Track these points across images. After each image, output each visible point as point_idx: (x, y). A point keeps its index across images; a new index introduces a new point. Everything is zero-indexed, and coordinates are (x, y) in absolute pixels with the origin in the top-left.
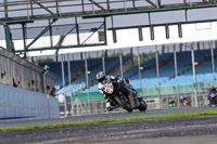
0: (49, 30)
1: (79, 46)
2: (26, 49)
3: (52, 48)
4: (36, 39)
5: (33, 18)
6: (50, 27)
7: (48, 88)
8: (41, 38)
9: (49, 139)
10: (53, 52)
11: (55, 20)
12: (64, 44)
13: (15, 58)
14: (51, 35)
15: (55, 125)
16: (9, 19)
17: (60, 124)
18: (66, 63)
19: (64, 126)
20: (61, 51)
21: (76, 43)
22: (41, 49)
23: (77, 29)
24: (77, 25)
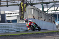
0: (54, 6)
2: (48, 11)
3: (54, 11)
4: (50, 8)
6: (54, 5)
8: (52, 8)
11: (55, 3)
12: (58, 10)
13: (45, 13)
14: (54, 7)
16: (43, 3)
18: (58, 15)
22: (51, 11)
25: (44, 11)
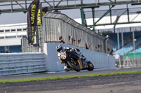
0: (109, 13)
1: (129, 23)
2: (95, 25)
3: (111, 24)
4: (101, 18)
5: (99, 5)
6: (110, 11)
7: (109, 50)
8: (104, 18)
9: (109, 83)
10: (112, 26)
11: (113, 6)
12: (119, 21)
13: (87, 31)
14: (111, 15)
15: (112, 74)
16: (84, 5)
17: (116, 73)
18: (120, 34)
19: (118, 75)
20: (117, 26)
21: (127, 21)
22: (104, 25)
23: (128, 12)
24: (128, 9)
25: (86, 26)
